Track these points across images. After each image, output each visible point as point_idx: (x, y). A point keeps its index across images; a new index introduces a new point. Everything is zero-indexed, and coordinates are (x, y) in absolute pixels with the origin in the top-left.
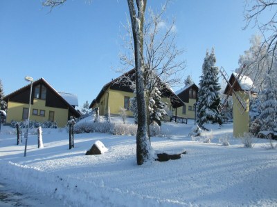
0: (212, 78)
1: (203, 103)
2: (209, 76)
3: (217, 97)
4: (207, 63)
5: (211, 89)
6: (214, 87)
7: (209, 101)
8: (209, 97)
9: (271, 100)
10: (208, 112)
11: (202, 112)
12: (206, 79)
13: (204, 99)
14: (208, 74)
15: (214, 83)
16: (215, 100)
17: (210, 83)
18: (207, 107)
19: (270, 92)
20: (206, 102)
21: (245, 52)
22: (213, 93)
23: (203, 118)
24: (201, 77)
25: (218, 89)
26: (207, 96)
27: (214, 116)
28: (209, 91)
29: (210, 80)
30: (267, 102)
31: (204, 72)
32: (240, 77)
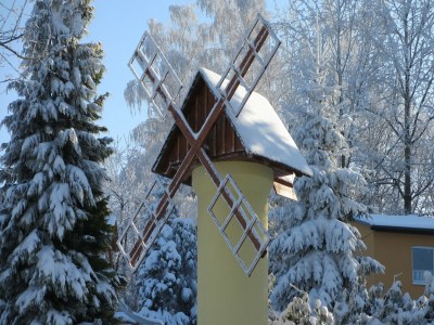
0: (72, 99)
1: (27, 219)
2: (56, 84)
3: (97, 192)
4: (46, 19)
5: (67, 152)
6: (83, 142)
7: (59, 211)
8: (59, 192)
9: (321, 220)
10: (53, 265)
11: (21, 266)
12: (42, 97)
13: (33, 200)
14: (55, 73)
15: (82, 120)
16: (85, 207)
17: (64, 121)
18: (47, 239)
19: (319, 185)
20: (39, 215)
21: (175, 10)
22: (78, 173)
23: (26, 299)
24: (19, 86)
25: (100, 152)
26: (47, 185)
27: (80, 291)
28: (59, 161)
29: (64, 107)
30: (308, 227)
31: (33, 64)
32: (241, 91)
